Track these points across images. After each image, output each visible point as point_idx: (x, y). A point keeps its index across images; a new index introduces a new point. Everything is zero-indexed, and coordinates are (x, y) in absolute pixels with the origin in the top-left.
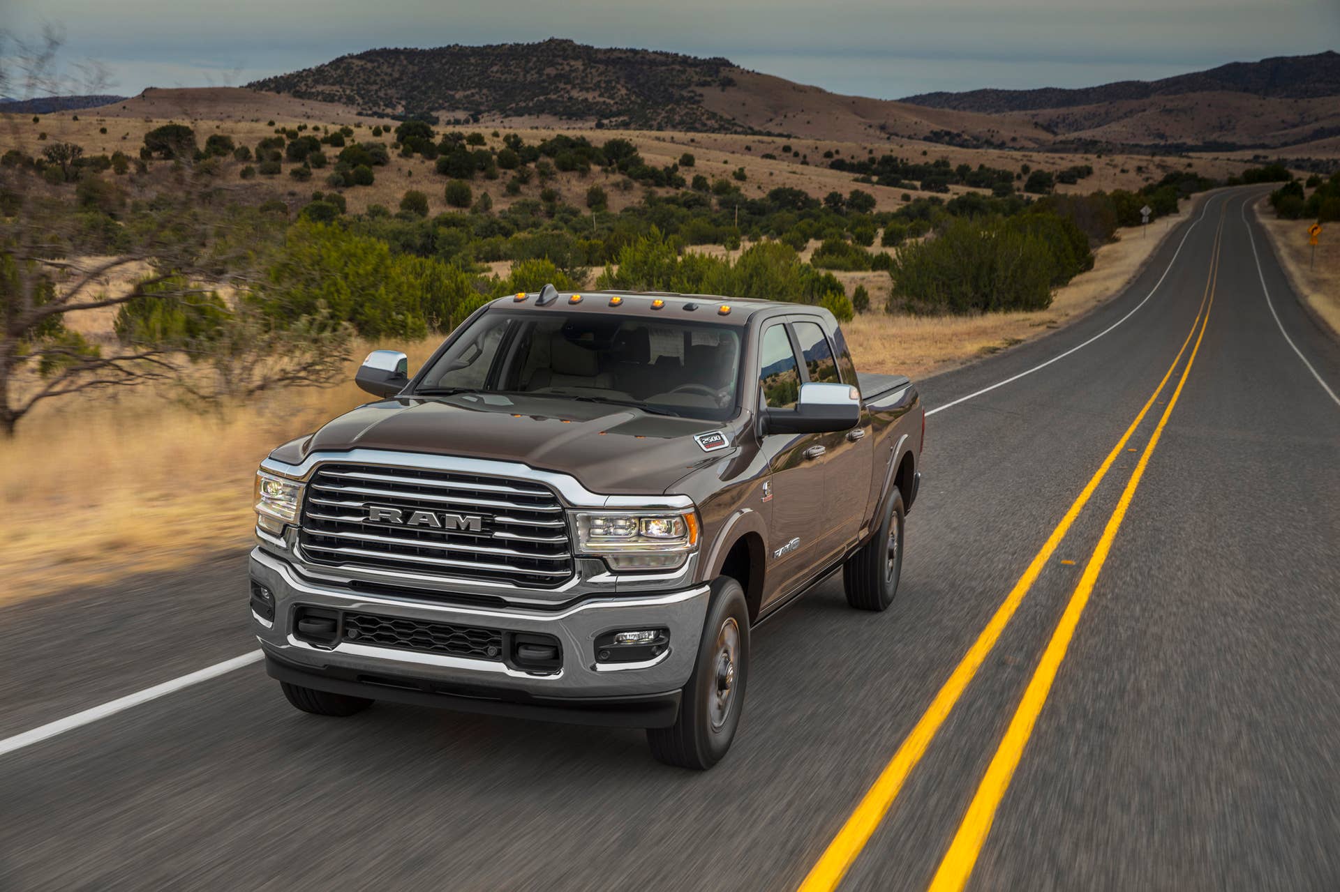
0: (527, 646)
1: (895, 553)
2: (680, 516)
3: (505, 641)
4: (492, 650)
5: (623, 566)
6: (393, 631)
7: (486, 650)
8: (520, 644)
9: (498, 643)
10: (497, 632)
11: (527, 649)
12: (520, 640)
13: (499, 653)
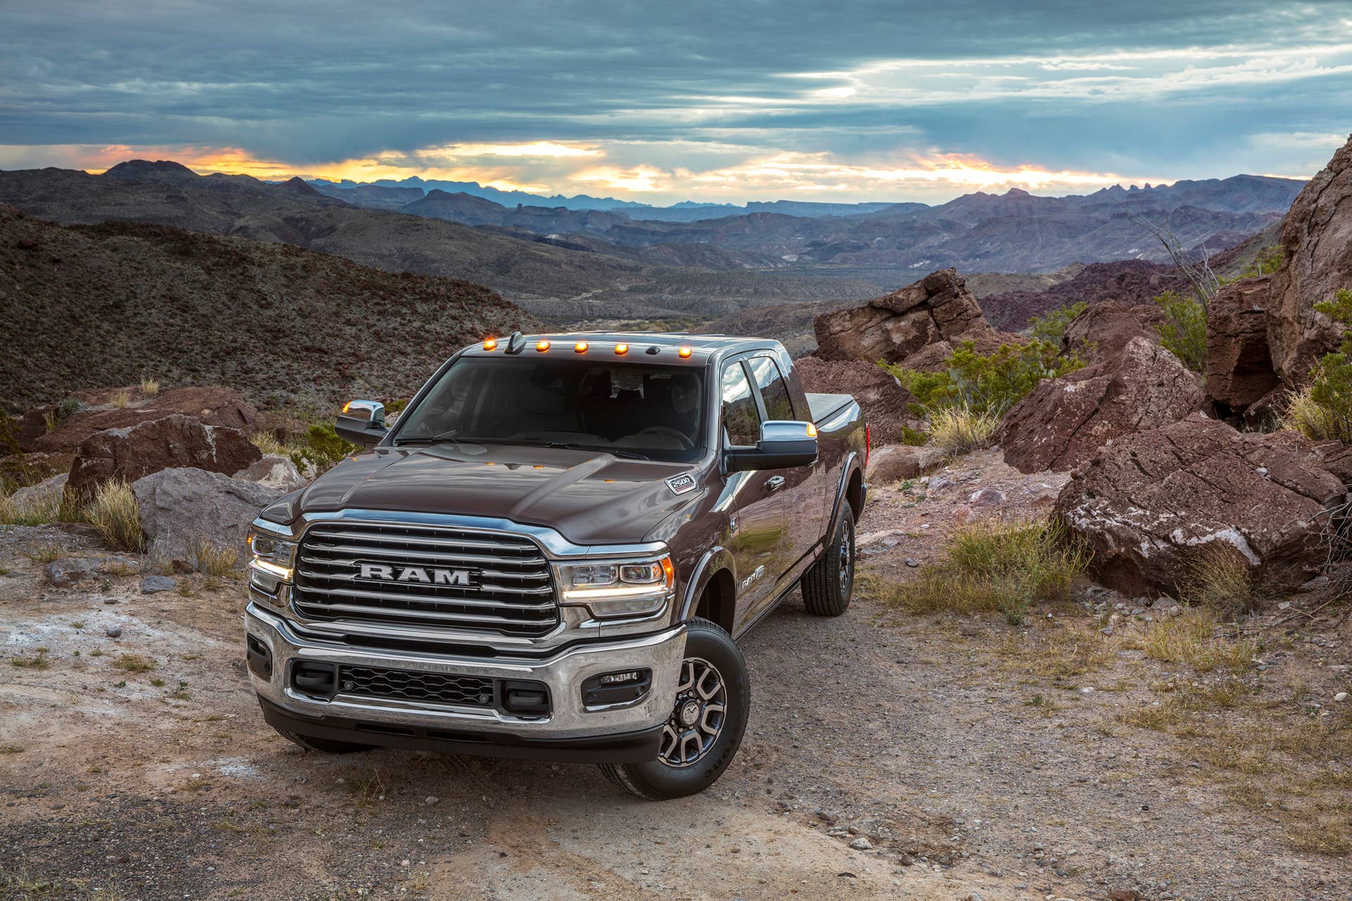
0: (517, 692)
1: (848, 560)
2: (658, 562)
3: (496, 688)
4: (484, 698)
5: (605, 612)
6: (388, 682)
7: (478, 697)
8: (510, 691)
9: (489, 691)
10: (488, 680)
11: (517, 695)
12: (510, 686)
13: (491, 699)
